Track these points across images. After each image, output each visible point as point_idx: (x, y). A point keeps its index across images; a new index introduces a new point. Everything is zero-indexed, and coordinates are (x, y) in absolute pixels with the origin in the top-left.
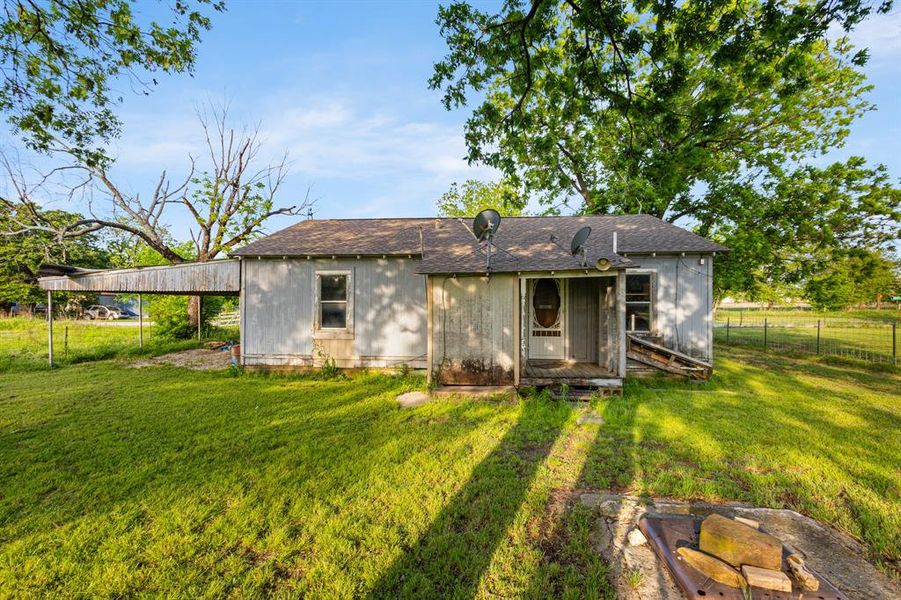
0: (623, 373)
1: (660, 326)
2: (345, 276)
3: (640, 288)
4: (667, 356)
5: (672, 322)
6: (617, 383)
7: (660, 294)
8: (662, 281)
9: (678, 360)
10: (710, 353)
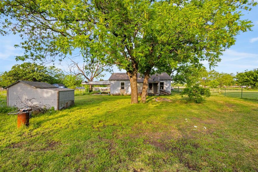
0: (159, 94)
1: (164, 88)
2: (124, 83)
3: (162, 84)
4: (165, 92)
5: (166, 88)
6: (158, 95)
7: (165, 84)
8: (165, 82)
9: (167, 93)
10: (171, 92)
